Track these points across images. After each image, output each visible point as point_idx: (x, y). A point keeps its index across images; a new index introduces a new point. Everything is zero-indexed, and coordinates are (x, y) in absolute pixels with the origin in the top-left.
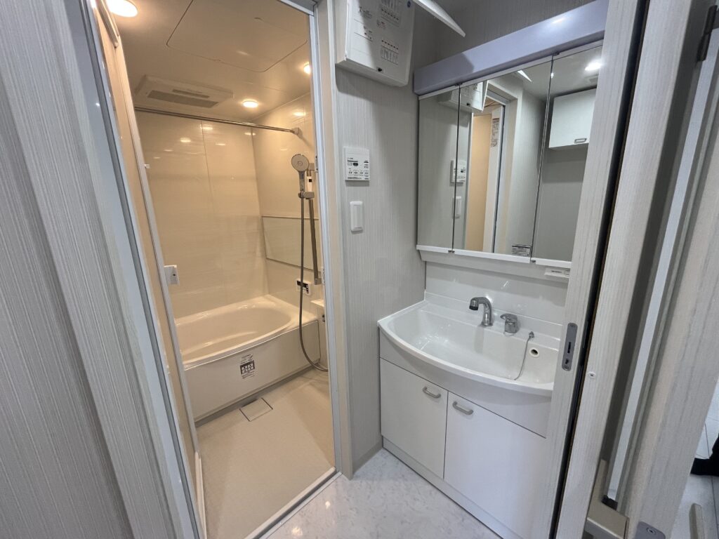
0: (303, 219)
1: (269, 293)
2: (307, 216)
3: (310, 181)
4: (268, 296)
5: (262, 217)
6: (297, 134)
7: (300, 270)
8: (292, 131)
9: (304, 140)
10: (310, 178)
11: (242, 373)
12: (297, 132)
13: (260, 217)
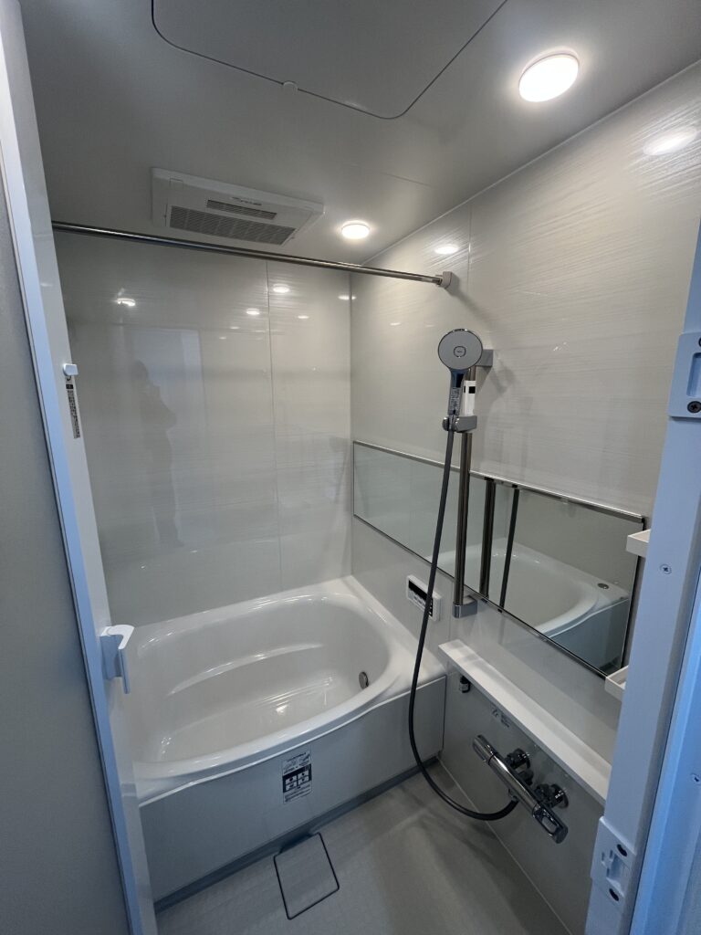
0: (447, 468)
1: (353, 574)
2: (456, 463)
3: (472, 390)
4: (351, 578)
5: (354, 442)
6: (446, 287)
7: (429, 569)
8: (438, 281)
9: (463, 298)
10: (473, 384)
11: (284, 790)
12: (446, 282)
13: (350, 443)
